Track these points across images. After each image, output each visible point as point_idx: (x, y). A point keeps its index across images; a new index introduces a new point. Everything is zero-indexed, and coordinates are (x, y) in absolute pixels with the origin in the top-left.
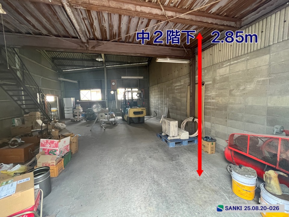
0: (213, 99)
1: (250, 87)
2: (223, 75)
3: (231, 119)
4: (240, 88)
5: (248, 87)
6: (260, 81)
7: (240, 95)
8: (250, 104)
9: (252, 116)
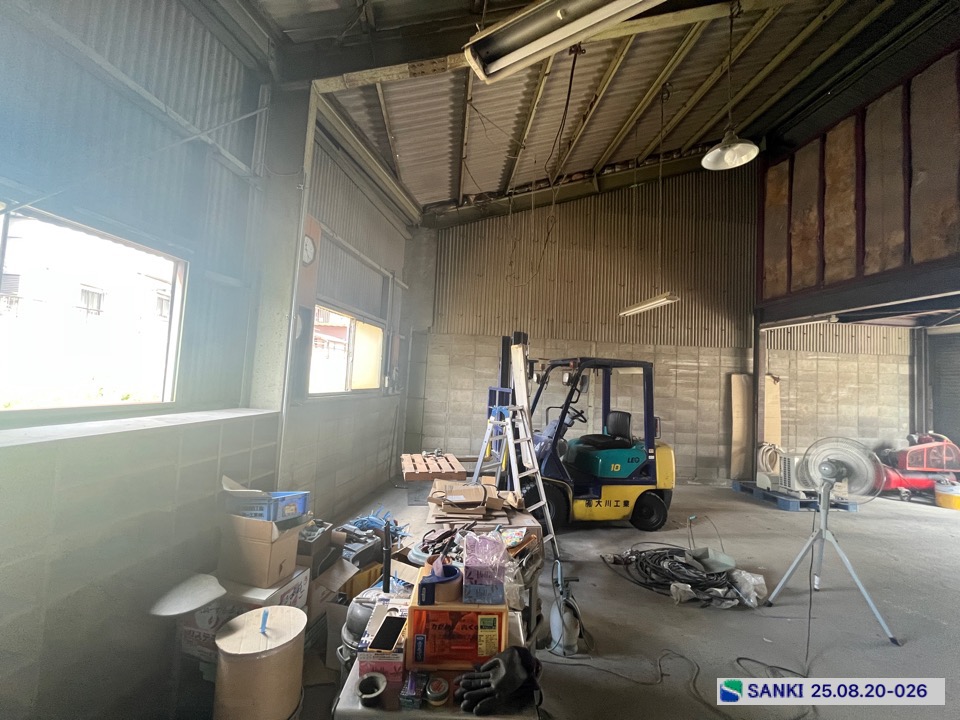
0: (790, 405)
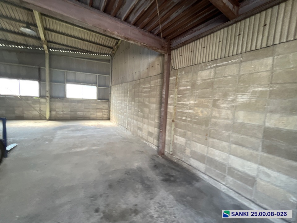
0: (190, 109)
1: (243, 98)
2: (206, 80)
3: (213, 138)
4: (228, 98)
5: (240, 98)
6: (257, 91)
7: (228, 107)
8: (240, 121)
9: (242, 138)
